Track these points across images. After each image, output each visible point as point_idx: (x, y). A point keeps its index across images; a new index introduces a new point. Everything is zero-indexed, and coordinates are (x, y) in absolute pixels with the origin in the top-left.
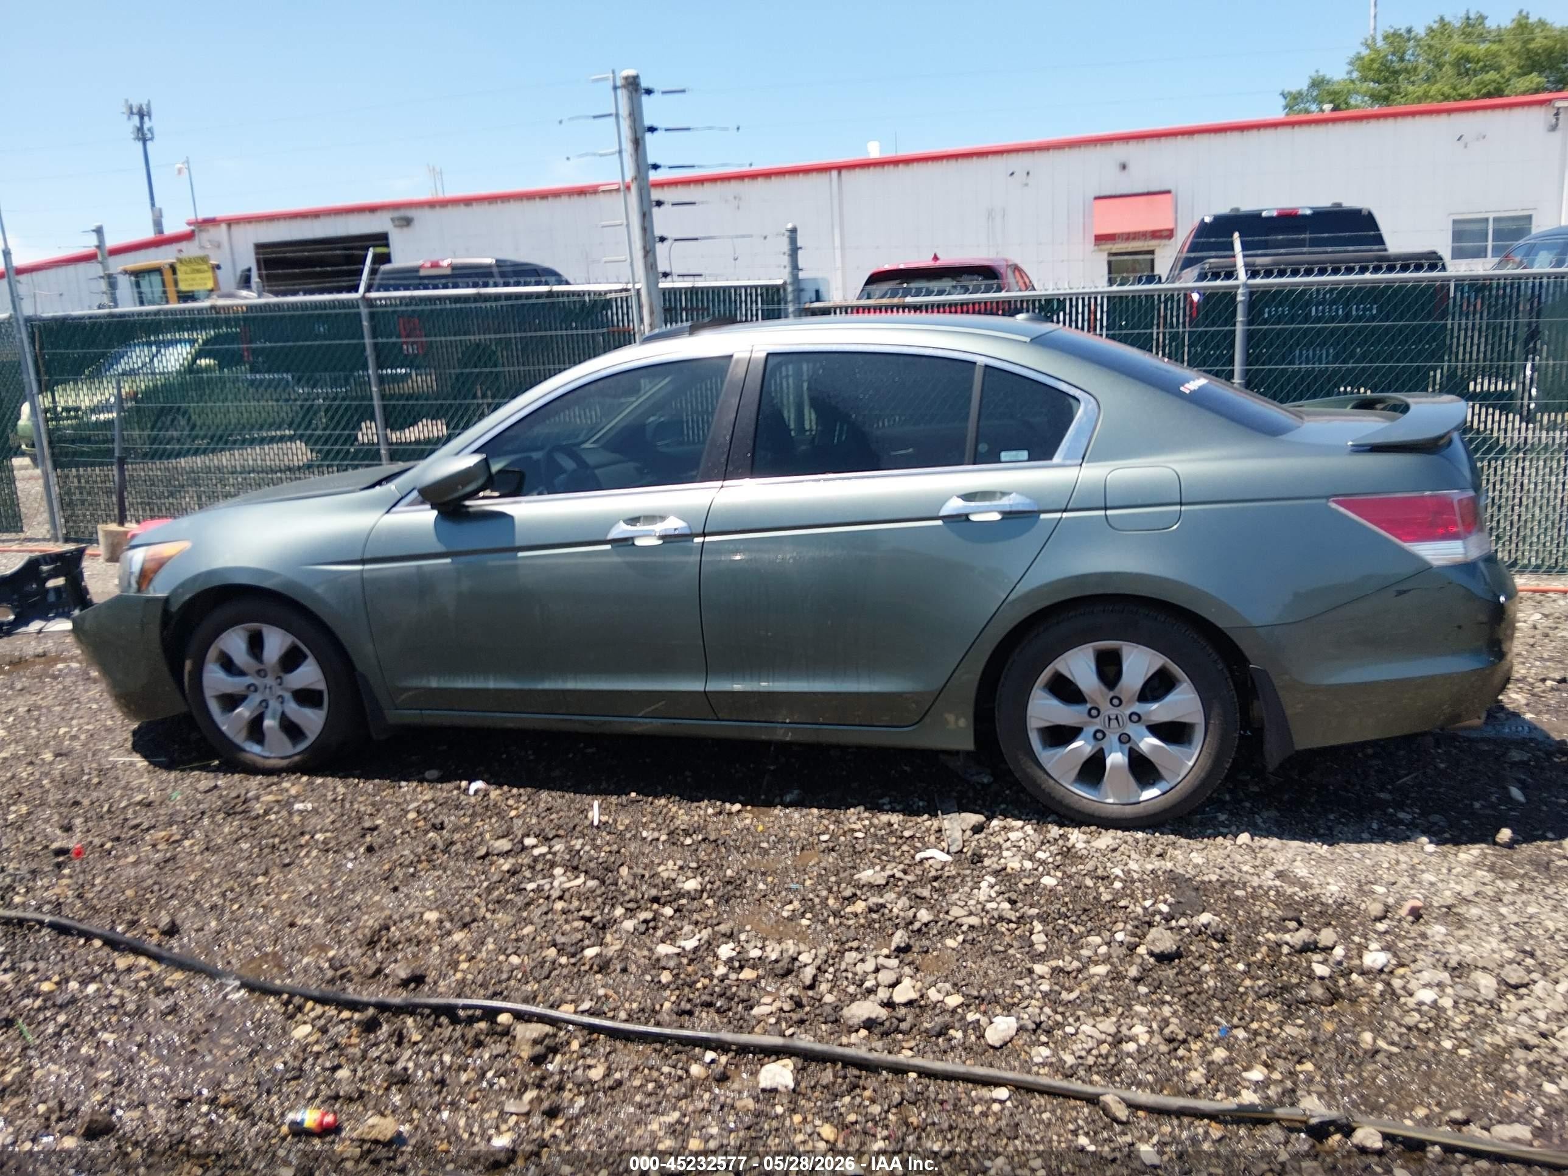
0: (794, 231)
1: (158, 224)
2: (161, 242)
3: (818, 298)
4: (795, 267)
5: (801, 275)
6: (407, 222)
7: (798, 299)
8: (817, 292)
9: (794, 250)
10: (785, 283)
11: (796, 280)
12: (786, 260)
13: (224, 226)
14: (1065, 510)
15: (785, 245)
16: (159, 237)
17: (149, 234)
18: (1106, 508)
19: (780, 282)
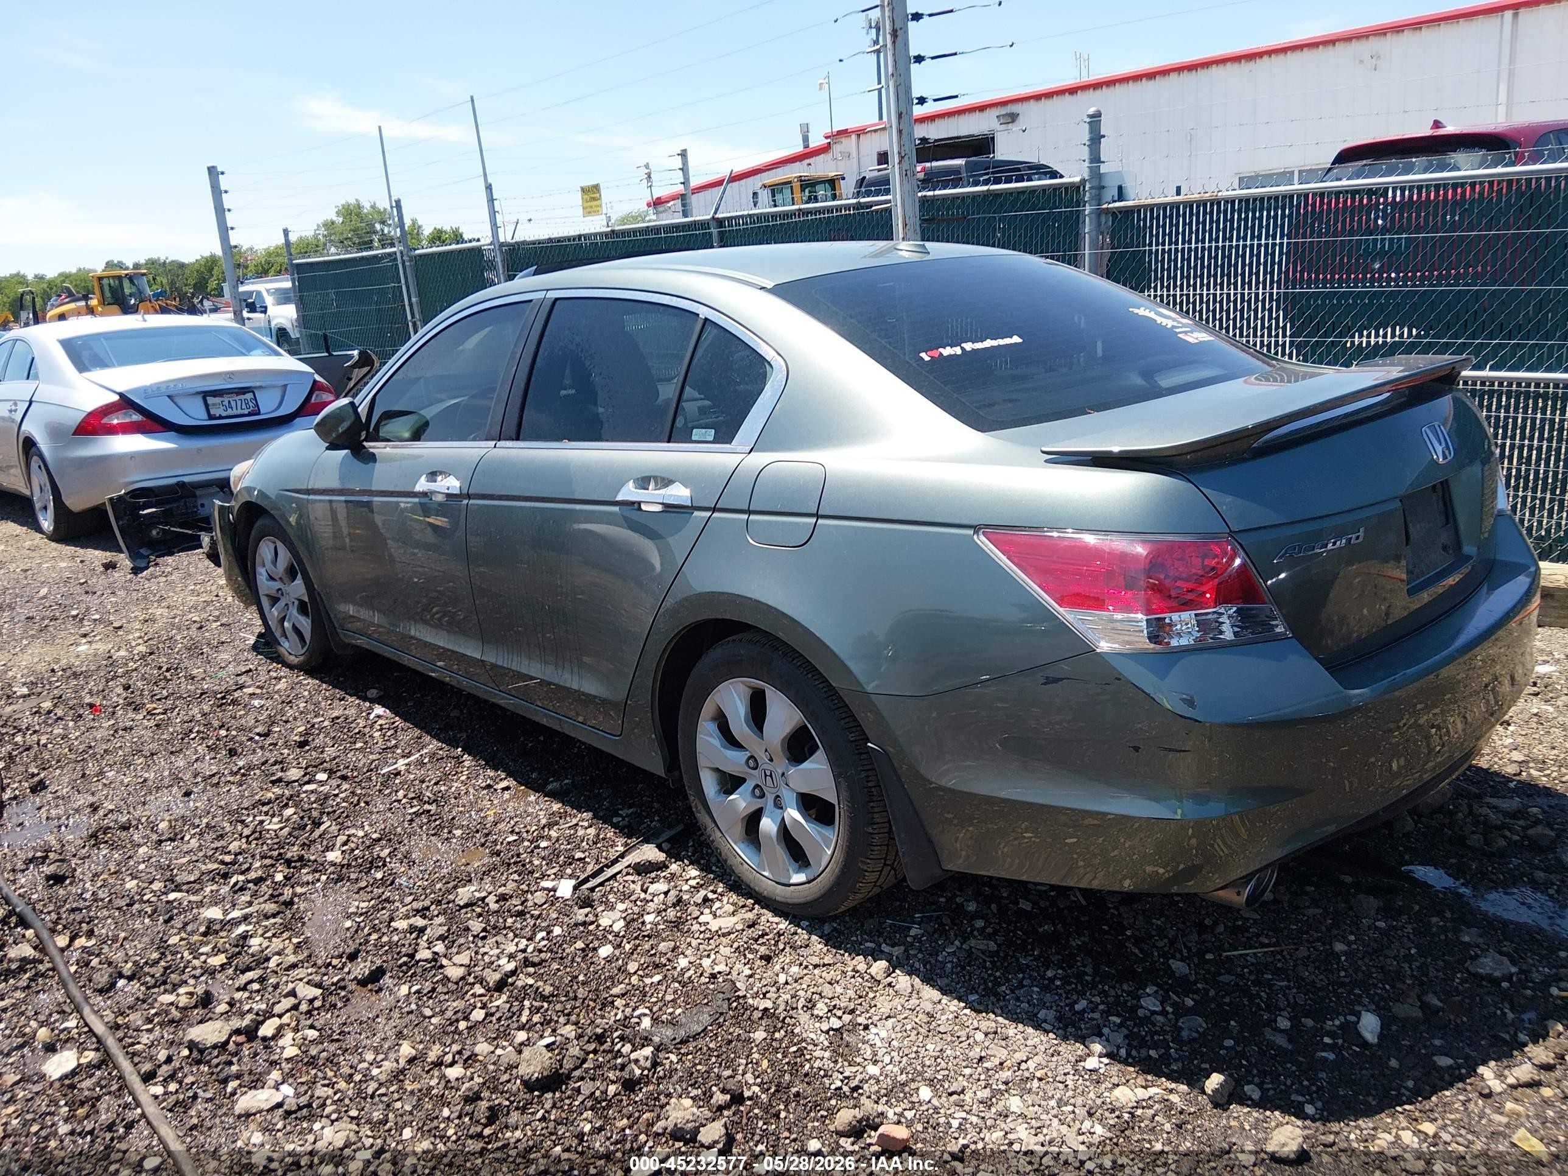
0: (1098, 115)
1: (806, 139)
2: (808, 154)
3: (1121, 195)
4: (1096, 158)
5: (1104, 169)
6: (1013, 118)
7: (1098, 199)
8: (1120, 188)
9: (1096, 139)
10: (1083, 182)
11: (1096, 174)
12: (1085, 152)
13: (854, 137)
14: (714, 510)
15: (1084, 134)
16: (807, 150)
17: (799, 148)
18: (750, 512)
19: (1077, 179)
